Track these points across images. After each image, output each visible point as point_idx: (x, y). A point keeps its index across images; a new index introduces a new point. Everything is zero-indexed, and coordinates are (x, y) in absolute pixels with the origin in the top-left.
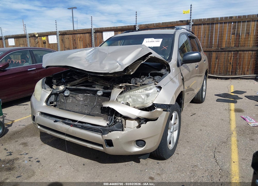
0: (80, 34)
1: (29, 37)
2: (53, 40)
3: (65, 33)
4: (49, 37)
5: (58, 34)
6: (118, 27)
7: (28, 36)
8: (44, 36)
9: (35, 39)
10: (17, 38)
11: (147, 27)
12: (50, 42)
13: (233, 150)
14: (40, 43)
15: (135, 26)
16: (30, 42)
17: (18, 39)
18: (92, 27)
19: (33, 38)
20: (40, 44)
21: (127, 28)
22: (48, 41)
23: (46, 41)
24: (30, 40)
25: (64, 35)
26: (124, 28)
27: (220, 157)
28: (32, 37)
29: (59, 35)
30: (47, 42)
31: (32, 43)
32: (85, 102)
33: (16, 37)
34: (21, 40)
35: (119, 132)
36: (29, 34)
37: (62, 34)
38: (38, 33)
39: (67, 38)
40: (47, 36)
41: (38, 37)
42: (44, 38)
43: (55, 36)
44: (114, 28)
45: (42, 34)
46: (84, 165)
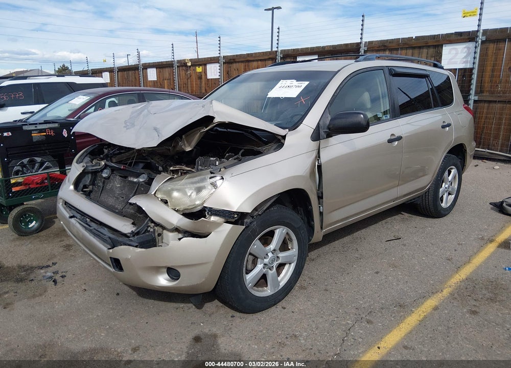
0: (257, 61)
1: (178, 66)
2: (213, 72)
3: (234, 60)
4: (208, 66)
5: (222, 61)
6: (326, 48)
7: (176, 65)
8: (199, 65)
9: (187, 70)
10: (160, 68)
11: (385, 46)
12: (210, 76)
13: (403, 325)
14: (194, 77)
15: (358, 44)
16: (179, 75)
17: (161, 70)
18: (277, 48)
19: (184, 68)
20: (194, 81)
21: (344, 48)
22: (206, 74)
23: (203, 74)
24: (180, 71)
25: (232, 63)
26: (338, 48)
27: (362, 332)
28: (182, 66)
29: (224, 63)
30: (203, 77)
31: (181, 78)
32: (122, 190)
33: (159, 66)
34: (167, 71)
35: (131, 248)
36: (179, 62)
37: (228, 61)
38: (191, 60)
39: (236, 70)
40: (205, 65)
41: (192, 67)
42: (199, 69)
43: (217, 65)
44: (317, 50)
45: (198, 62)
46: (118, 294)
